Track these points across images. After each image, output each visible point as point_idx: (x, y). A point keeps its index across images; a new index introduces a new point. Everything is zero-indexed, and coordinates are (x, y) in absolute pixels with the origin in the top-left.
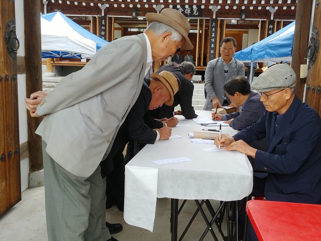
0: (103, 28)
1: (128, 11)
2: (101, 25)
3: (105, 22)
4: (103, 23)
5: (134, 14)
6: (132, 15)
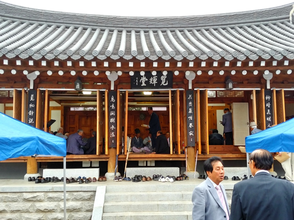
0: (31, 105)
1: (70, 82)
2: (28, 102)
3: (35, 97)
4: (32, 99)
5: (78, 86)
6: (74, 87)
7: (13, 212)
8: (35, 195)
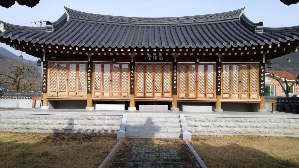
0: (89, 70)
4: (89, 67)
5: (114, 60)
7: (81, 125)
8: (92, 116)
